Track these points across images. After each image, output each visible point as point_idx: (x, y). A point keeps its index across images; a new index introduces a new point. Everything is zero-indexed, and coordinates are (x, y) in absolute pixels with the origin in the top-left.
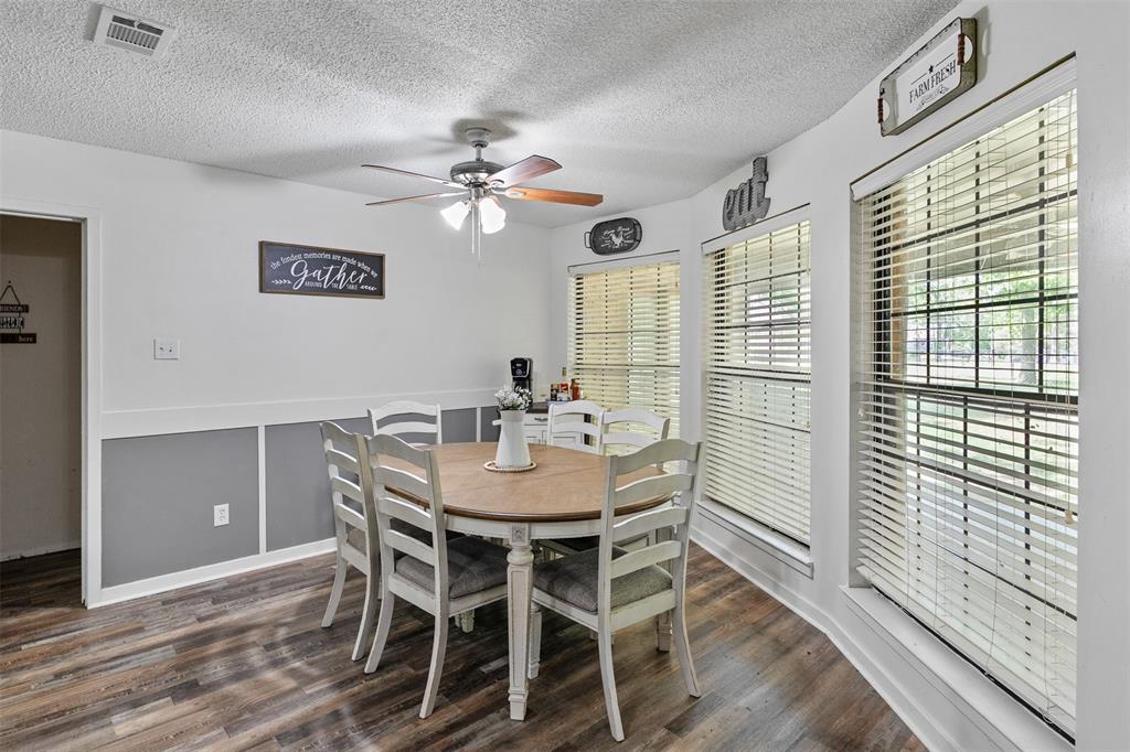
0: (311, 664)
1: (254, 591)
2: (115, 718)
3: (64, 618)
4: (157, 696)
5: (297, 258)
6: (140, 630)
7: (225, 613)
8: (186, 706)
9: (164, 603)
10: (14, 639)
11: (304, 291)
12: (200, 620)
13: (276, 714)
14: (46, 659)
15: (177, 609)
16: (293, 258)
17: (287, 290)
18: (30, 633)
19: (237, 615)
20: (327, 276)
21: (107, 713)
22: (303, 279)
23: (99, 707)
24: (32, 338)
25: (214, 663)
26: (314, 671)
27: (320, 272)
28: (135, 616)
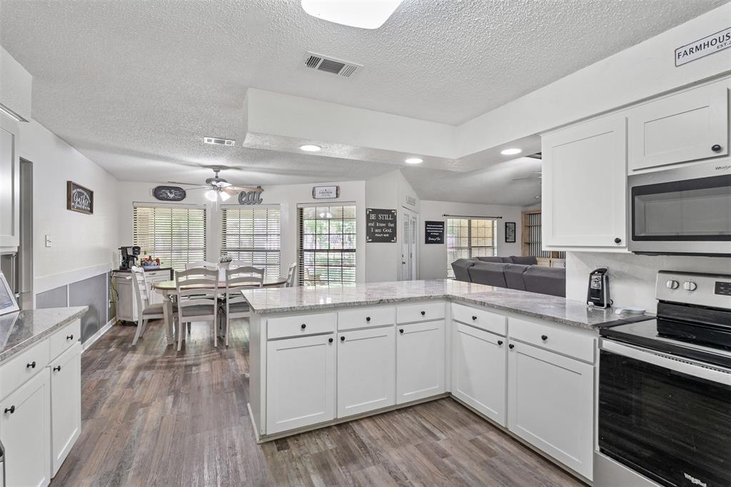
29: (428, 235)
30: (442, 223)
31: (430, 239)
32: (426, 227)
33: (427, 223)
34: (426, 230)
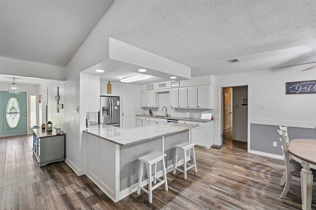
0: (271, 177)
1: (278, 163)
2: (236, 165)
3: (244, 152)
4: (243, 166)
5: (298, 85)
6: (251, 158)
7: (268, 163)
8: (245, 170)
9: (259, 157)
10: (236, 151)
11: (300, 93)
12: (262, 161)
13: (255, 178)
14: (237, 155)
15: (260, 158)
16: (296, 85)
17: (295, 93)
18: (238, 151)
19: (269, 164)
20: (309, 88)
21: (236, 164)
22: (300, 90)
23: (235, 163)
25: (256, 167)
26: (270, 179)
27: (306, 88)
28: (253, 156)
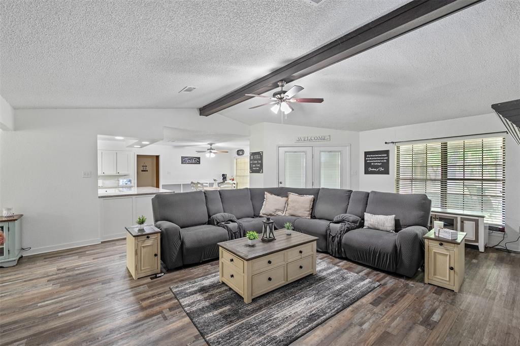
5: (187, 159)
11: (187, 163)
24: (147, 171)
27: (190, 161)
29: (367, 165)
30: (387, 152)
31: (370, 169)
32: (365, 157)
33: (366, 153)
34: (366, 161)
